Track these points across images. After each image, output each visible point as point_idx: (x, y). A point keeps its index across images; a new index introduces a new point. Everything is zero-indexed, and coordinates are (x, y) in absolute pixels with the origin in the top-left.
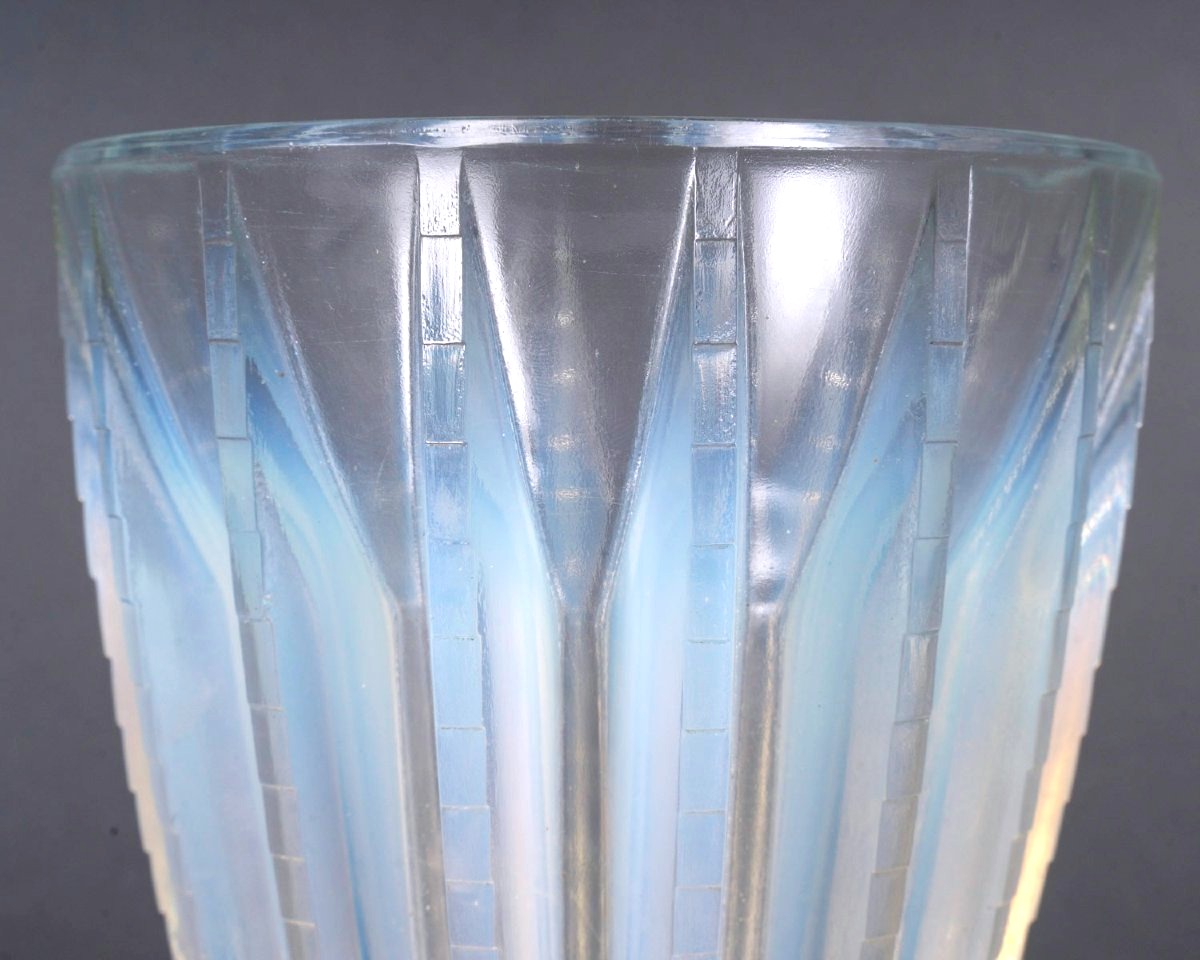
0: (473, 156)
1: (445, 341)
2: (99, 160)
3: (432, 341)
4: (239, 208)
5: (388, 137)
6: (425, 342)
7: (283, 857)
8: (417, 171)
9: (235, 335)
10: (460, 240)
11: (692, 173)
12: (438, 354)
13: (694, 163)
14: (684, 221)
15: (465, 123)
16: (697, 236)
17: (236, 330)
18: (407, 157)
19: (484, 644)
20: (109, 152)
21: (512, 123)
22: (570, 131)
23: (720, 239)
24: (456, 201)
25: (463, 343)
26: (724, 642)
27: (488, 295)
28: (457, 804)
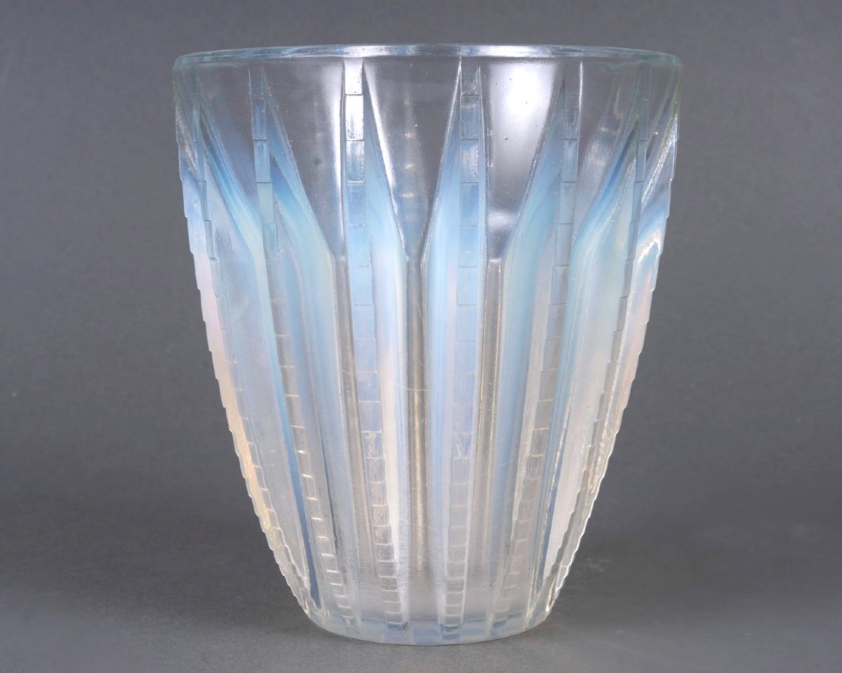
0: (368, 60)
1: (356, 139)
2: (202, 62)
3: (350, 139)
4: (267, 83)
5: (332, 53)
6: (348, 139)
7: (285, 367)
8: (344, 67)
9: (265, 138)
10: (362, 97)
11: (460, 68)
12: (353, 146)
13: (460, 63)
14: (456, 87)
15: (364, 47)
16: (462, 94)
17: (265, 135)
18: (340, 61)
19: (373, 269)
20: (206, 59)
21: (383, 47)
22: (411, 50)
23: (472, 95)
24: (361, 80)
25: (363, 140)
26: (474, 267)
27: (374, 120)
28: (362, 338)
